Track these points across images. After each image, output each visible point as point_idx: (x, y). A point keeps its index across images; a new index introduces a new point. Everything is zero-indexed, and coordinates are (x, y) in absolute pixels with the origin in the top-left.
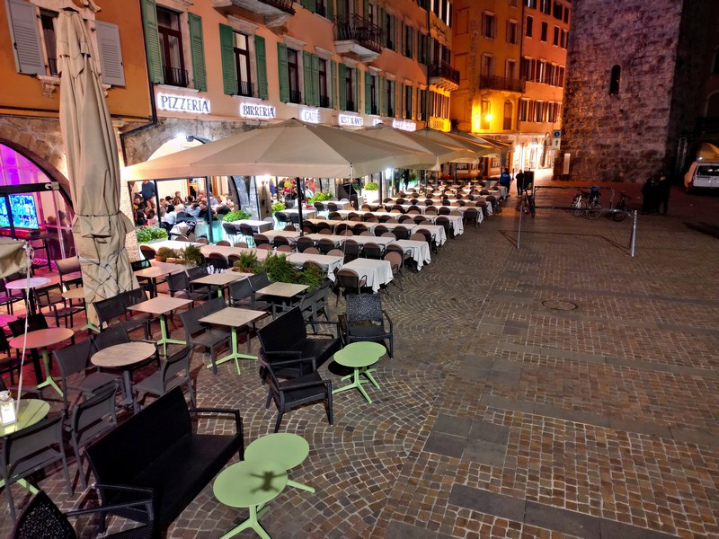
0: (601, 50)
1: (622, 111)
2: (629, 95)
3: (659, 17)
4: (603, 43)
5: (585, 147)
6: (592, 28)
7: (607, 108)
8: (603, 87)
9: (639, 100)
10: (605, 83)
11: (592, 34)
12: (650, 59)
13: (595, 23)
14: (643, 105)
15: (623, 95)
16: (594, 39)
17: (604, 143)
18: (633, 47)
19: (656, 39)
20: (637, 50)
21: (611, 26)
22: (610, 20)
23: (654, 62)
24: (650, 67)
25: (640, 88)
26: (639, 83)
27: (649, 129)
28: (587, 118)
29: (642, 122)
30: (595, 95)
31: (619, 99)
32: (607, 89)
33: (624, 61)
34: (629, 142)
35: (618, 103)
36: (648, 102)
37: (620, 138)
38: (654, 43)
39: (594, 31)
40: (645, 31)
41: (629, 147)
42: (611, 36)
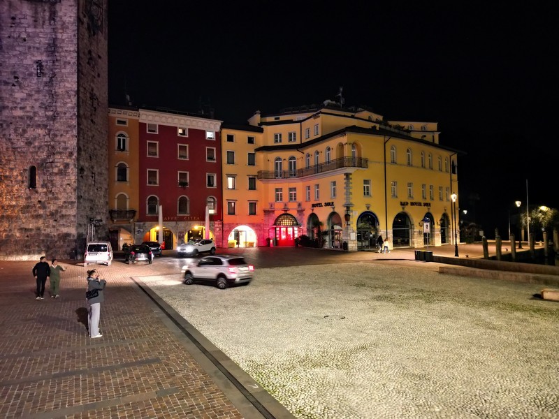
0: (19, 152)
1: (40, 202)
2: (45, 190)
3: (62, 135)
4: (20, 148)
5: (10, 230)
6: (10, 135)
7: (27, 199)
8: (23, 182)
9: (53, 194)
10: (24, 179)
11: (10, 139)
12: (59, 165)
13: (12, 131)
14: (56, 198)
15: (40, 190)
16: (12, 143)
17: (27, 227)
18: (44, 154)
19: (61, 150)
20: (48, 157)
21: (26, 135)
22: (24, 131)
23: (62, 167)
24: (59, 170)
25: (53, 185)
26: (52, 181)
27: (63, 216)
28: (11, 206)
29: (57, 211)
30: (16, 187)
31: (37, 192)
32: (26, 184)
33: (38, 163)
34: (48, 227)
35: (37, 196)
36: (60, 196)
37: (40, 223)
38: (60, 153)
39: (11, 137)
40: (52, 143)
41: (48, 230)
42: (26, 143)
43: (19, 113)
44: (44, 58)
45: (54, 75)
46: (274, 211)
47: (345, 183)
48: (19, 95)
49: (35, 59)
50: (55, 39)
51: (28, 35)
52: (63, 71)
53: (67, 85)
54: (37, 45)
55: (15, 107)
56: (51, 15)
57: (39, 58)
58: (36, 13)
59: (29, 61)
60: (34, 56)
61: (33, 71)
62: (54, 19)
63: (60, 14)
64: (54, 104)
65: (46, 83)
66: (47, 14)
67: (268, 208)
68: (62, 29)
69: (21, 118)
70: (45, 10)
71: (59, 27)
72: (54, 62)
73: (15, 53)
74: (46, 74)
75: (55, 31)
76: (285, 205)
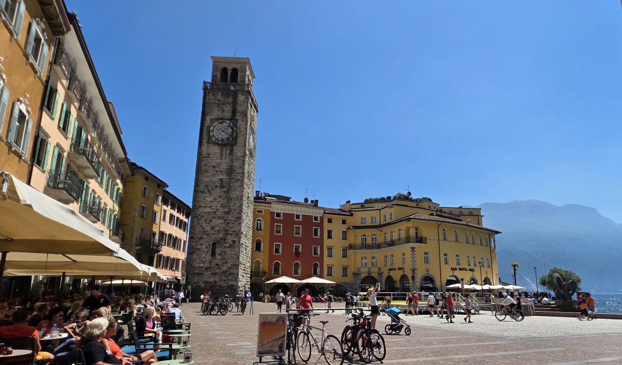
0: (206, 234)
1: (217, 265)
2: (220, 257)
3: (232, 223)
4: (207, 231)
5: (199, 283)
6: (202, 223)
7: (210, 262)
8: (208, 252)
9: (225, 260)
10: (209, 250)
11: (202, 226)
12: (230, 241)
13: (203, 221)
14: (226, 262)
15: (218, 257)
16: (203, 228)
17: (208, 280)
18: (221, 235)
20: (224, 236)
21: (212, 223)
22: (211, 221)
23: (231, 243)
24: (229, 245)
25: (226, 254)
26: (225, 251)
27: (230, 274)
28: (200, 267)
29: (227, 271)
30: (204, 255)
31: (216, 258)
32: (210, 253)
33: (217, 241)
34: (221, 280)
35: (215, 260)
36: (229, 261)
37: (217, 278)
38: (231, 234)
39: (203, 224)
40: (227, 228)
41: (221, 283)
42: (211, 228)
43: (208, 210)
44: (224, 177)
45: (230, 186)
46: (360, 274)
47: (411, 254)
48: (209, 199)
49: (220, 178)
50: (232, 166)
51: (217, 165)
52: (235, 184)
53: (237, 193)
54: (221, 170)
55: (206, 206)
56: (230, 152)
57: (222, 177)
58: (222, 151)
59: (216, 179)
60: (219, 176)
61: (218, 184)
62: (232, 155)
63: (235, 151)
64: (229, 204)
65: (225, 192)
66: (228, 151)
67: (356, 271)
68: (236, 160)
69: (209, 213)
70: (227, 149)
71: (235, 159)
72: (230, 179)
73: (208, 174)
74: (225, 186)
75: (232, 161)
76: (369, 269)
